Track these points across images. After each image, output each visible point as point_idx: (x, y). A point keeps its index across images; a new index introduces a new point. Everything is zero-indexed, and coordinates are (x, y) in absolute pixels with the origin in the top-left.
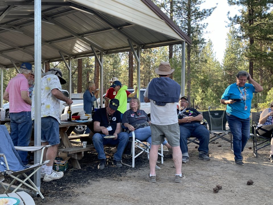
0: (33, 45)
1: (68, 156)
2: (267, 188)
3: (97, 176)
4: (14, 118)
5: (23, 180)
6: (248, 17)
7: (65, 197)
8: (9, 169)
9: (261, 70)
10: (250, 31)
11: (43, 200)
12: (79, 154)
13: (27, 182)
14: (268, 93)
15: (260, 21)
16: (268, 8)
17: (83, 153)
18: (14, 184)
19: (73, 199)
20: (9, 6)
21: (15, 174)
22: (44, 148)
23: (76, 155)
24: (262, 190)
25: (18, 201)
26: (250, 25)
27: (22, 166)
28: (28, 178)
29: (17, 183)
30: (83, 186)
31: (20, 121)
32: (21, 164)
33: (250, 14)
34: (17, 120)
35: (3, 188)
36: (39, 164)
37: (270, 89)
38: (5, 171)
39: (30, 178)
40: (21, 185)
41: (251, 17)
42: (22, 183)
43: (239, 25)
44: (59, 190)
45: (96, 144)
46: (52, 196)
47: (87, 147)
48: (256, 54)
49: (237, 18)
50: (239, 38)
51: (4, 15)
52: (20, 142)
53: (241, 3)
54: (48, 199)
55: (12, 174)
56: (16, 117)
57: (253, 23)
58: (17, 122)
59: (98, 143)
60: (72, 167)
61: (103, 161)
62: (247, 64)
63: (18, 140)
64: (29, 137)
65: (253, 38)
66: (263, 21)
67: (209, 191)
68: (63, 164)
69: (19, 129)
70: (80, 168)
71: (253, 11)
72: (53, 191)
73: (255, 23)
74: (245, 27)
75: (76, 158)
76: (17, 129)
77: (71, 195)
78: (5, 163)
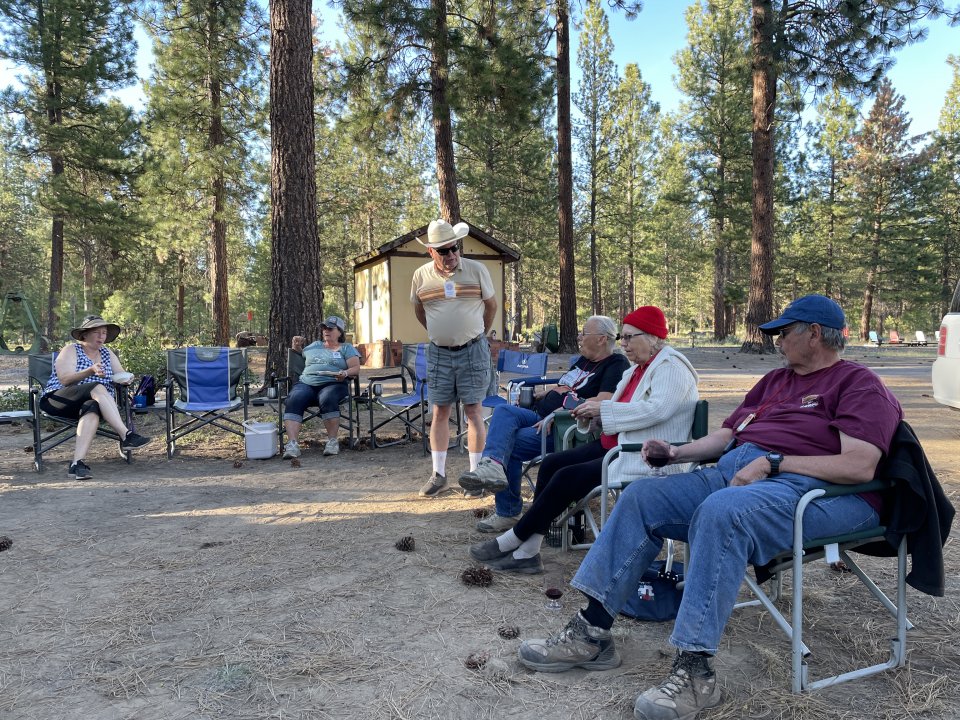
6: (46, 102)
9: (88, 247)
10: (51, 138)
14: (107, 304)
15: (81, 118)
16: (99, 91)
26: (53, 122)
33: (50, 94)
37: (111, 294)
41: (53, 103)
43: (21, 117)
48: (69, 203)
49: (12, 97)
50: (25, 154)
53: (27, 59)
57: (59, 121)
62: (49, 224)
65: (59, 157)
66: (89, 121)
71: (59, 88)
73: (65, 121)
74: (38, 124)
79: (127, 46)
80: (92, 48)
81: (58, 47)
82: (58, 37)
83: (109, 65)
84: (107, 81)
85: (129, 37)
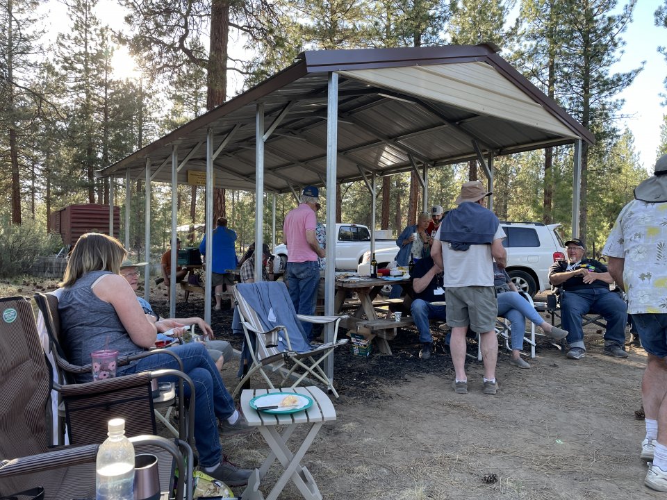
1: (373, 332)
3: (418, 369)
4: (294, 271)
5: (310, 367)
7: (370, 399)
8: (291, 350)
11: (338, 399)
12: (390, 331)
13: (315, 369)
17: (395, 330)
18: (296, 371)
19: (383, 403)
20: (289, 102)
21: (298, 357)
22: (339, 320)
23: (385, 333)
25: (311, 402)
27: (307, 346)
28: (316, 364)
29: (301, 370)
30: (396, 383)
31: (302, 275)
32: (306, 341)
34: (299, 274)
35: (281, 375)
36: (331, 343)
38: (285, 351)
39: (319, 364)
40: (306, 374)
42: (308, 371)
44: (360, 387)
46: (350, 395)
47: (401, 320)
51: (282, 116)
52: (303, 307)
54: (344, 399)
55: (295, 357)
56: (297, 270)
58: (298, 276)
59: (420, 315)
60: (378, 352)
61: (427, 346)
63: (300, 304)
68: (365, 346)
69: (301, 288)
70: (391, 353)
72: (351, 388)
75: (385, 337)
76: (298, 287)
77: (380, 396)
78: (285, 339)
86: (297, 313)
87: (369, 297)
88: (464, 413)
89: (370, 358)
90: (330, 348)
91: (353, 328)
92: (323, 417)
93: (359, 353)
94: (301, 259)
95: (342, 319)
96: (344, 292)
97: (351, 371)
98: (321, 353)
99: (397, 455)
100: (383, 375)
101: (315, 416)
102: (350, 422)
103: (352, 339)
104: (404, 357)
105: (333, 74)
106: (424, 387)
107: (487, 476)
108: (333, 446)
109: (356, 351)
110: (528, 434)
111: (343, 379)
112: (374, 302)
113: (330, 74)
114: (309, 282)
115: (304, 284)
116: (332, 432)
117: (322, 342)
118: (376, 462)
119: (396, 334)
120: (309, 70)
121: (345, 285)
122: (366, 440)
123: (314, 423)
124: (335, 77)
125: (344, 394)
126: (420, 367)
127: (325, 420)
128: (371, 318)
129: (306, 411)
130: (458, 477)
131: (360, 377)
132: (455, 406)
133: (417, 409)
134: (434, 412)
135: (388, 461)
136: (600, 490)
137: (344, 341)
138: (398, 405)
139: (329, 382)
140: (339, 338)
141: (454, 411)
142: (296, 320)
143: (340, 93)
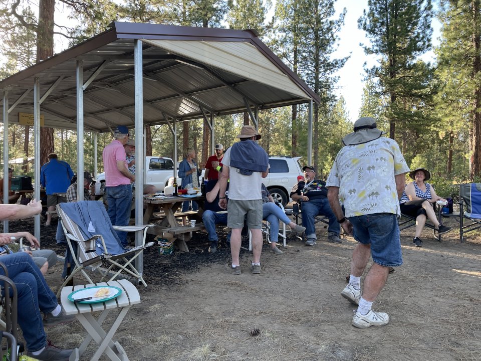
0: (134, 104)
1: (174, 236)
2: (410, 277)
3: (208, 260)
4: (111, 193)
5: (123, 265)
6: (389, 69)
7: (172, 285)
8: (107, 253)
9: (404, 133)
10: (391, 85)
11: (146, 288)
12: (187, 234)
13: (128, 267)
14: (413, 161)
15: (404, 73)
16: (413, 58)
17: (191, 233)
18: (112, 269)
19: (181, 287)
20: (105, 61)
21: (114, 258)
22: (147, 228)
23: (183, 236)
24: (405, 280)
25: (120, 291)
26: (392, 78)
27: (122, 249)
28: (129, 263)
29: (116, 269)
30: (192, 272)
31: (117, 196)
33: (391, 65)
34: (115, 195)
35: (100, 273)
36: (141, 246)
37: (415, 156)
38: (102, 254)
39: (132, 263)
40: (120, 271)
41: (392, 68)
42: (122, 268)
43: (378, 78)
44: (164, 277)
45: (207, 223)
46: (156, 284)
47: (196, 226)
48: (398, 114)
49: (375, 70)
50: (378, 95)
51: (99, 71)
52: (119, 220)
53: (381, 51)
54: (151, 287)
55: (111, 258)
56: (113, 192)
57: (395, 76)
58: (115, 197)
59: (209, 222)
60: (179, 250)
61: (214, 243)
62: (388, 125)
63: (116, 218)
64: (129, 214)
65: (394, 93)
66: (408, 74)
67: (341, 279)
68: (169, 246)
69: (117, 205)
70: (188, 251)
71: (395, 61)
72: (157, 278)
73: (397, 76)
74: (386, 80)
75: (184, 239)
76: (115, 205)
77: (179, 283)
78: (102, 245)
79: (428, 32)
80: (411, 38)
81: (395, 42)
82: (395, 37)
83: (419, 43)
84: (417, 52)
85: (429, 27)
86: (114, 224)
87: (171, 210)
88: (239, 289)
89: (172, 255)
90: (140, 250)
91: (159, 234)
92: (130, 303)
93: (164, 252)
94: (115, 184)
95: (149, 228)
96: (152, 208)
97: (157, 266)
98: (133, 254)
99: (190, 324)
100: (182, 267)
101: (123, 302)
102: (155, 304)
103: (159, 242)
104: (198, 253)
105: (138, 41)
106: (212, 273)
107: (253, 331)
108: (142, 324)
109: (162, 251)
110: (281, 299)
111: (151, 273)
112: (176, 214)
113: (136, 41)
114: (123, 201)
115: (119, 202)
116: (141, 314)
117: (134, 246)
118: (174, 331)
119: (192, 237)
120: (119, 36)
121: (152, 202)
122: (167, 316)
123: (123, 308)
124: (140, 44)
125: (151, 283)
126: (209, 258)
127: (131, 304)
128: (173, 226)
129: (116, 299)
130: (233, 334)
131: (164, 270)
132: (232, 284)
133: (206, 289)
134: (218, 290)
135: (183, 330)
136: (325, 331)
137: (150, 244)
138: (191, 288)
139: (140, 276)
140: (147, 242)
141: (232, 288)
142: (112, 230)
143: (144, 57)
